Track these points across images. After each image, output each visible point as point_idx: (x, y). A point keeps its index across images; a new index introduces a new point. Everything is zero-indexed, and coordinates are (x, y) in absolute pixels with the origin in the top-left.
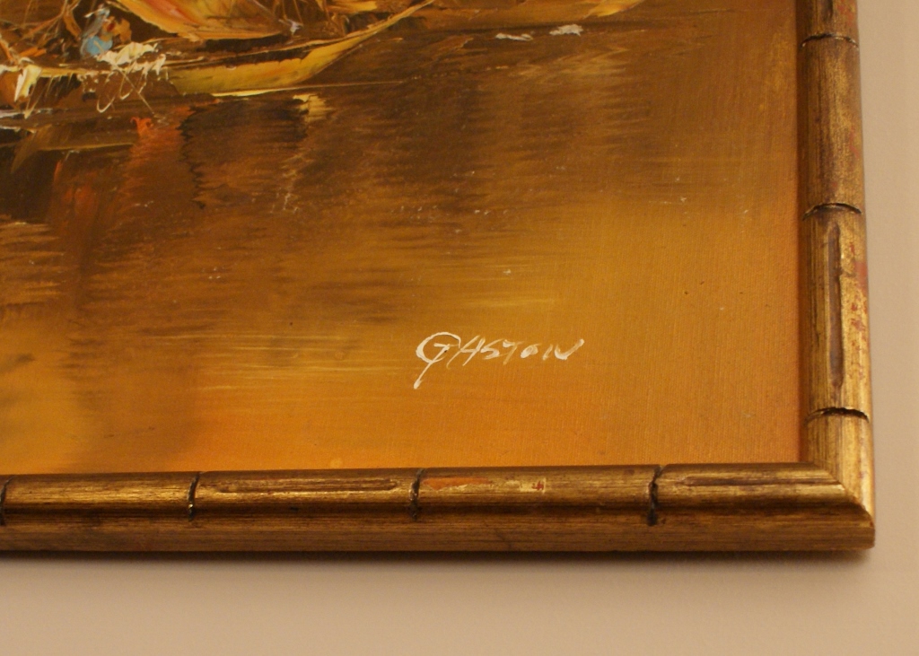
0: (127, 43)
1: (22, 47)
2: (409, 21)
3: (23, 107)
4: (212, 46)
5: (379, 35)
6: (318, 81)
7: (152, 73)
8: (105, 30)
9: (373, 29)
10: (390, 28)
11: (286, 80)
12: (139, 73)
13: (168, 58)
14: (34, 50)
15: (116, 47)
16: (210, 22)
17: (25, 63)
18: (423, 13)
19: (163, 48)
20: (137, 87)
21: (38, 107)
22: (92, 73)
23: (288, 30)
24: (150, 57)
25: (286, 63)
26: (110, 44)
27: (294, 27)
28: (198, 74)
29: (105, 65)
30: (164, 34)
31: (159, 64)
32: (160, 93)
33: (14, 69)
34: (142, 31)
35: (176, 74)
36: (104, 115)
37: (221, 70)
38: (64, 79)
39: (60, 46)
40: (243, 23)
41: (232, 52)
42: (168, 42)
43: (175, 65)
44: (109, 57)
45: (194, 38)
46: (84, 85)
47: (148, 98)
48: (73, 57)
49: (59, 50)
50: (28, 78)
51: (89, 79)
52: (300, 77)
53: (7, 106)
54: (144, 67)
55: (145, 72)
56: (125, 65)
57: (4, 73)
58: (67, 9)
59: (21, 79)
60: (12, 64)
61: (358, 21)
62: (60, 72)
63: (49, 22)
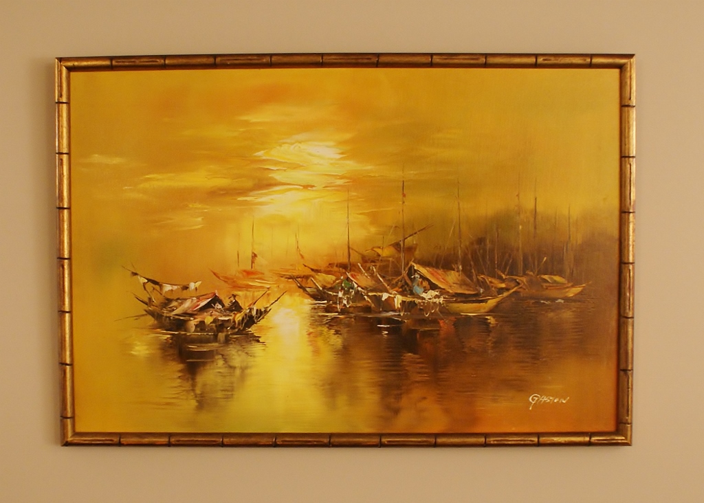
0: (429, 290)
1: (393, 287)
2: (515, 292)
3: (400, 312)
4: (456, 295)
5: (507, 297)
6: (492, 311)
7: (440, 303)
8: (420, 283)
9: (505, 294)
10: (511, 294)
11: (483, 311)
12: (435, 303)
13: (444, 298)
14: (397, 289)
15: (425, 291)
16: (455, 285)
17: (396, 294)
18: (519, 290)
19: (442, 294)
20: (436, 308)
21: (405, 312)
22: (420, 301)
23: (479, 291)
24: (437, 297)
25: (481, 304)
26: (423, 290)
27: (482, 290)
28: (456, 305)
29: (423, 298)
30: (440, 288)
31: (441, 300)
32: (445, 311)
33: (392, 296)
34: (433, 287)
35: (448, 304)
36: (428, 317)
37: (462, 304)
38: (411, 302)
40: (464, 287)
41: (465, 298)
42: (443, 292)
43: (448, 302)
44: (424, 295)
45: (451, 291)
46: (418, 305)
47: (441, 312)
48: (412, 294)
49: (406, 290)
50: (398, 300)
51: (419, 303)
52: (486, 310)
53: (394, 311)
54: (437, 300)
55: (437, 303)
56: (430, 299)
57: (389, 297)
58: (404, 273)
59: (396, 300)
60: (391, 294)
61: (501, 291)
62: (409, 299)
63: (399, 278)
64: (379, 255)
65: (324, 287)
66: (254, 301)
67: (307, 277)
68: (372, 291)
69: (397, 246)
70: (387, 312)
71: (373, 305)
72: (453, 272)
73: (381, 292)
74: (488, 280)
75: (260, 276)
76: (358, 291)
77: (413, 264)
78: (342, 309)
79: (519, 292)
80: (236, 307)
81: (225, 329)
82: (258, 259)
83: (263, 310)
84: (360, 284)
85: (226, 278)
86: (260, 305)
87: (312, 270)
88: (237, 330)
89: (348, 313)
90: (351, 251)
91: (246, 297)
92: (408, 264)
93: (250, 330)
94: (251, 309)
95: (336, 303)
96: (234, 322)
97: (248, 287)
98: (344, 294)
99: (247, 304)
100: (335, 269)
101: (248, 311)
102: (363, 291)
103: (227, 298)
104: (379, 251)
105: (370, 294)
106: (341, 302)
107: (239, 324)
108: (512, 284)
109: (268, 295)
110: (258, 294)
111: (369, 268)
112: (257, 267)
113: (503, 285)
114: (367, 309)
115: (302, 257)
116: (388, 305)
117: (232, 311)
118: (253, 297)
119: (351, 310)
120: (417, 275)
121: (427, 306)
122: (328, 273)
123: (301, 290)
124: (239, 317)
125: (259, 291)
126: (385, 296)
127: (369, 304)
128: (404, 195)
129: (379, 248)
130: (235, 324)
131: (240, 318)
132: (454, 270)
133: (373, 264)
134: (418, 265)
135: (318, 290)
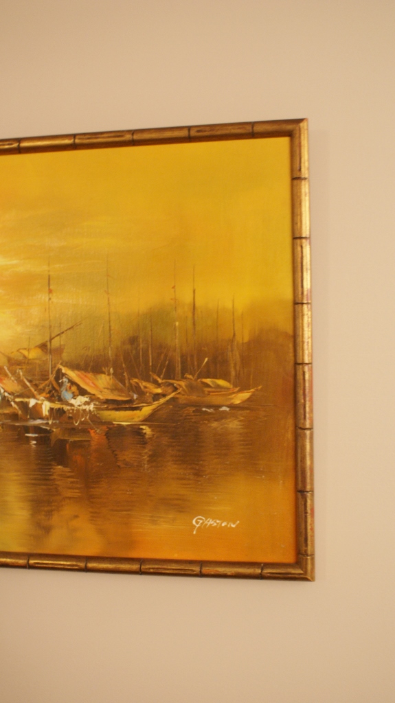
0: (78, 396)
1: (41, 391)
2: (173, 399)
3: (48, 419)
4: (107, 401)
5: (164, 404)
6: (148, 420)
7: (90, 411)
8: (68, 388)
9: (162, 401)
10: (167, 401)
11: (137, 419)
12: (84, 410)
13: (95, 404)
14: (44, 394)
15: (74, 397)
16: (106, 390)
17: (43, 400)
18: (178, 396)
19: (92, 400)
20: (87, 416)
21: (54, 419)
22: (69, 408)
23: (133, 397)
24: (87, 403)
25: (135, 412)
26: (71, 395)
27: (135, 397)
28: (106, 413)
29: (72, 405)
30: (89, 394)
32: (96, 420)
33: (39, 402)
34: (83, 392)
35: (99, 412)
37: (114, 412)
38: (59, 409)
39: (53, 394)
40: (116, 393)
41: (117, 405)
42: (93, 398)
43: (98, 409)
44: (73, 401)
45: (101, 397)
46: (67, 412)
47: (91, 421)
48: (60, 400)
49: (54, 395)
50: (46, 407)
51: (68, 410)
52: (141, 418)
53: (42, 418)
54: (87, 407)
55: (87, 410)
56: (79, 406)
57: (37, 404)
58: (52, 377)
59: (43, 407)
60: (38, 400)
61: (156, 397)
62: (57, 406)
63: (47, 382)
64: (25, 357)
68: (18, 396)
69: (43, 347)
70: (34, 419)
71: (20, 412)
72: (103, 376)
73: (29, 397)
74: (143, 384)
76: (5, 397)
77: (61, 367)
79: (177, 398)
84: (6, 389)
92: (55, 367)
102: (10, 396)
104: (25, 353)
105: (17, 400)
108: (169, 389)
111: (15, 372)
113: (159, 391)
114: (15, 416)
116: (35, 413)
120: (65, 380)
121: (77, 414)
126: (32, 402)
127: (16, 411)
128: (50, 291)
129: (25, 349)
132: (105, 373)
133: (20, 367)
134: (66, 368)
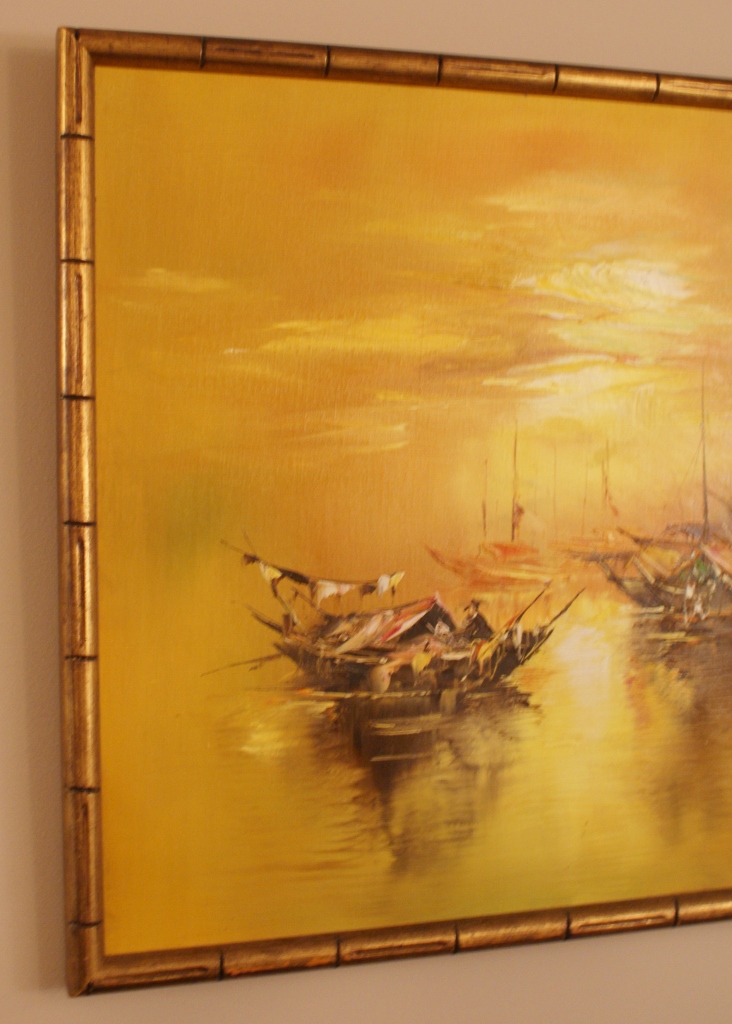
65: (659, 578)
66: (519, 612)
67: (626, 557)
75: (528, 556)
78: (692, 624)
80: (479, 628)
81: (456, 682)
82: (527, 519)
83: (536, 633)
85: (459, 563)
86: (530, 623)
87: (637, 540)
88: (480, 682)
89: (705, 631)
90: (710, 499)
91: (501, 605)
93: (509, 678)
94: (511, 633)
95: (680, 611)
96: (476, 662)
97: (507, 582)
98: (696, 592)
99: (503, 622)
100: (680, 538)
101: (505, 636)
103: (462, 609)
106: (690, 609)
107: (486, 666)
109: (548, 598)
110: (525, 597)
112: (524, 537)
115: (616, 512)
117: (471, 638)
118: (516, 605)
119: (709, 624)
122: (666, 544)
123: (614, 586)
124: (486, 651)
125: (528, 591)
130: (478, 668)
131: (489, 654)
135: (647, 584)
